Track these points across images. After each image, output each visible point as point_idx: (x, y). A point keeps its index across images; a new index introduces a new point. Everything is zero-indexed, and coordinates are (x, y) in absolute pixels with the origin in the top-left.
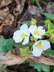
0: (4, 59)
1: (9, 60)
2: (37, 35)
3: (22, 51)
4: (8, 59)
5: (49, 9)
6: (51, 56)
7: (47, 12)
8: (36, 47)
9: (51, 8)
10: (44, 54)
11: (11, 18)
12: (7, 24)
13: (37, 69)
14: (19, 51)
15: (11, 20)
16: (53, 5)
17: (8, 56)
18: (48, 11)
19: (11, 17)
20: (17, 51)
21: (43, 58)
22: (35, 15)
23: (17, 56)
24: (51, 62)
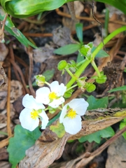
0: (34, 161)
1: (41, 159)
2: (55, 100)
3: (56, 129)
4: (39, 159)
5: (59, 41)
6: (101, 111)
7: (60, 47)
8: (66, 118)
9: (61, 37)
10: (89, 114)
11: (16, 86)
12: (16, 97)
13: (93, 142)
14: (51, 131)
15: (18, 88)
16: (60, 31)
17: (38, 153)
18: (59, 44)
19: (15, 84)
20: (49, 134)
21: (91, 123)
22: (46, 60)
23: (51, 144)
24: (106, 122)
